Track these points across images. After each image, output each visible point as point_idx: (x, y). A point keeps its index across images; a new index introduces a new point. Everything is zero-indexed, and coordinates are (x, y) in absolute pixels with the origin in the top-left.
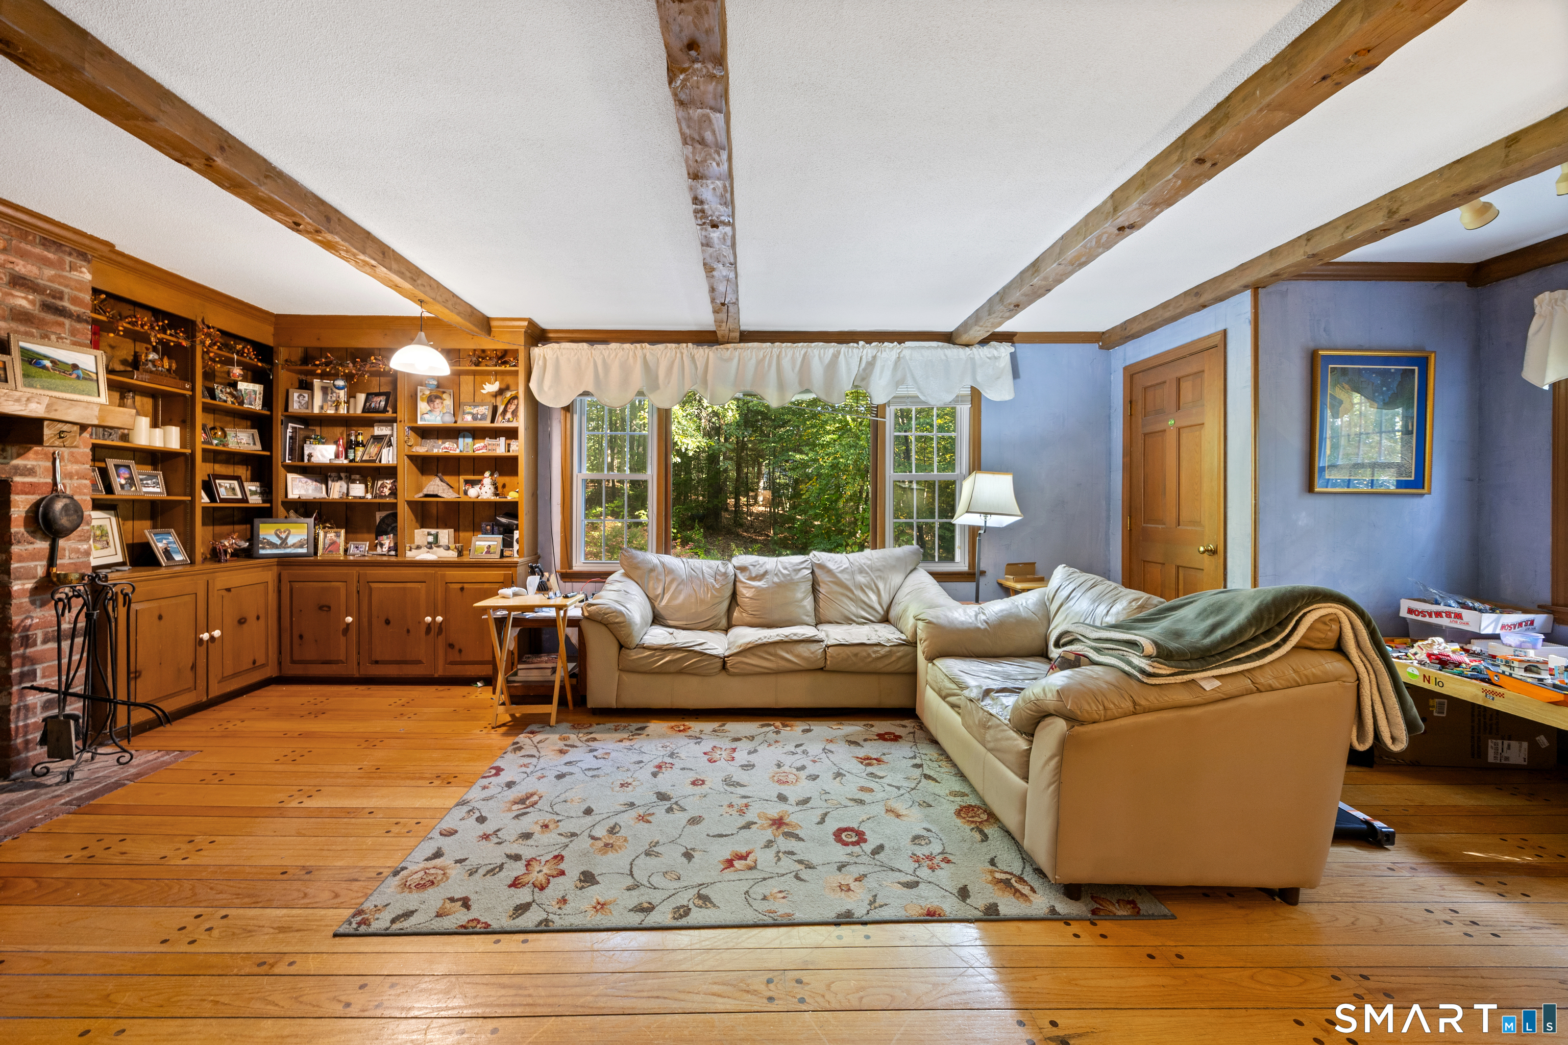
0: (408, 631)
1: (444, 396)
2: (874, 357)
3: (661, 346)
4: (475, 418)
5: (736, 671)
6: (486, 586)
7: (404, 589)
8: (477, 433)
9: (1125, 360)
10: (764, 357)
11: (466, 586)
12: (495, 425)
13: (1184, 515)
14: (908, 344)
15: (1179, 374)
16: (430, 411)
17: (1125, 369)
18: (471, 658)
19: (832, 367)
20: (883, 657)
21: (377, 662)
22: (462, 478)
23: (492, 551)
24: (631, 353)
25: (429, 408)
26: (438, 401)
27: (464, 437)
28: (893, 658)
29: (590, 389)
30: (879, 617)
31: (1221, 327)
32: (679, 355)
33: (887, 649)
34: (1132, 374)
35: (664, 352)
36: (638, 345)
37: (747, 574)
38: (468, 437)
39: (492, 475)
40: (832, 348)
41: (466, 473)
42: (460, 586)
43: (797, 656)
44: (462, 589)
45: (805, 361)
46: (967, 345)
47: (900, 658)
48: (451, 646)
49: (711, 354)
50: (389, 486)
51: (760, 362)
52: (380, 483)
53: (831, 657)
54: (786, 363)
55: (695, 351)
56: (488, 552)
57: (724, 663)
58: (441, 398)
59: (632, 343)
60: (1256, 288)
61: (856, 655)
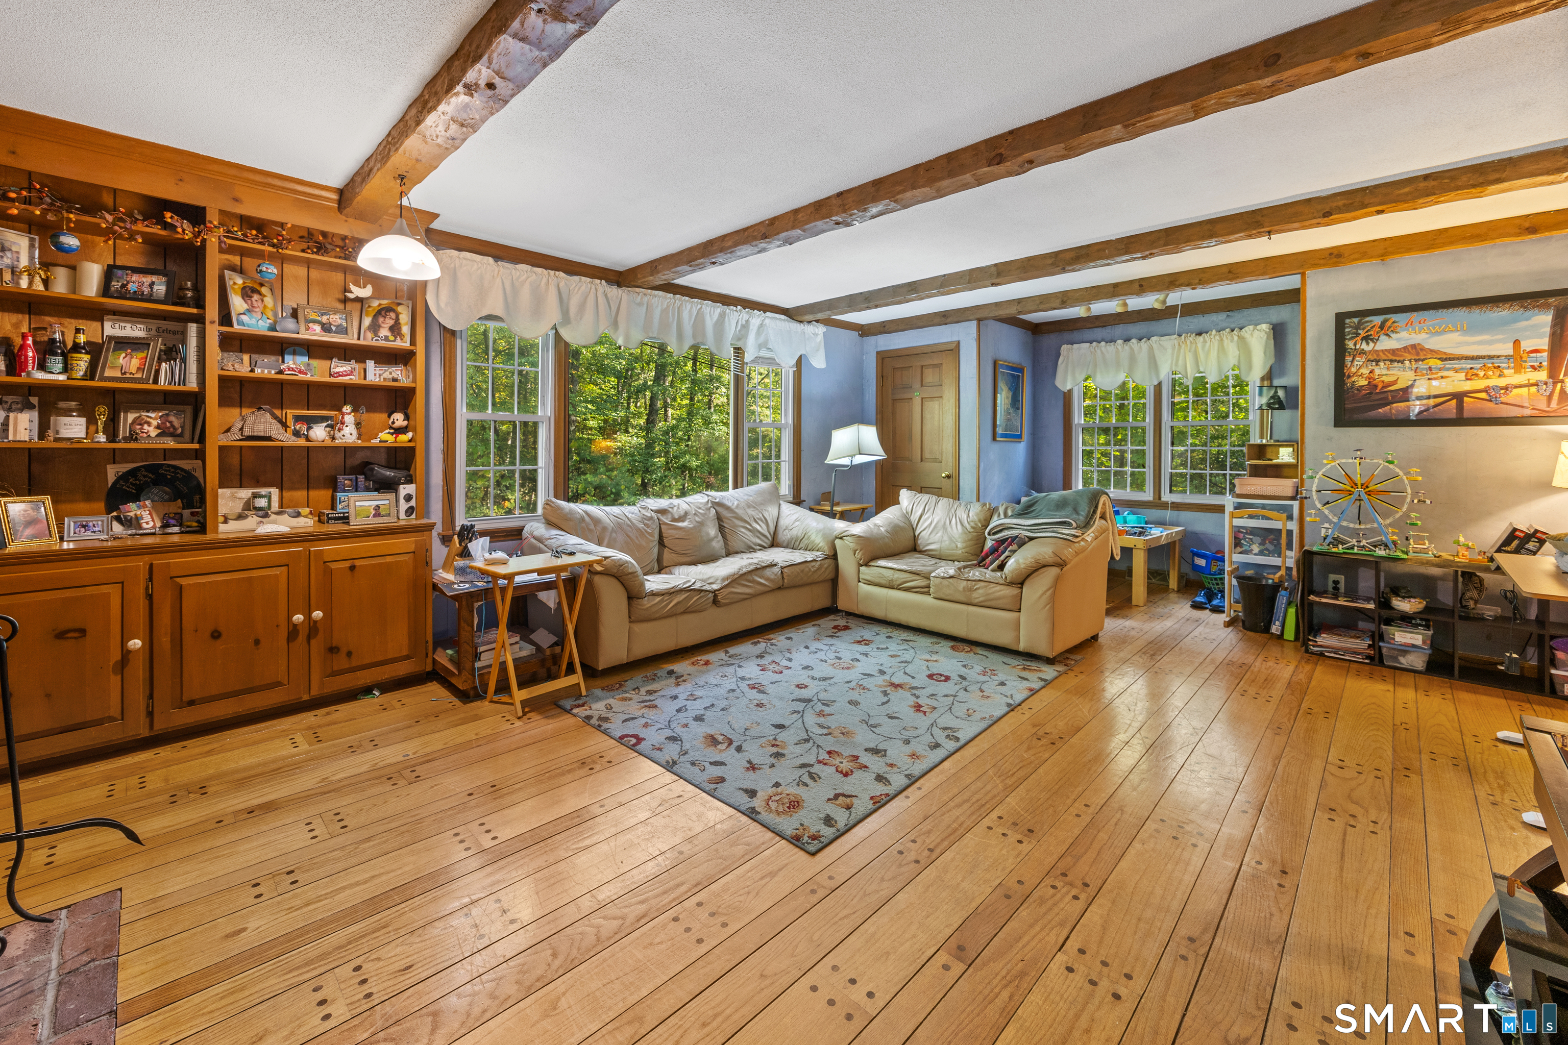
0: (257, 642)
1: (264, 290)
2: (747, 321)
3: (577, 278)
4: (326, 328)
5: (727, 601)
6: (388, 559)
7: (250, 579)
8: (313, 349)
9: (876, 347)
10: (668, 307)
11: (358, 563)
12: (361, 342)
13: (927, 455)
14: (768, 314)
15: (923, 364)
16: (248, 310)
17: (878, 353)
18: (367, 661)
19: (720, 324)
20: (818, 569)
21: (191, 703)
22: (290, 413)
23: (383, 513)
24: (544, 280)
25: (245, 306)
26: (256, 297)
27: (294, 353)
28: (823, 570)
29: (498, 312)
30: (769, 543)
31: (955, 339)
32: (593, 290)
33: (819, 563)
34: (883, 358)
35: (580, 285)
36: (552, 272)
37: (670, 516)
38: (301, 354)
39: (355, 410)
40: (719, 308)
41: (295, 405)
42: (347, 564)
43: (767, 579)
44: (352, 568)
45: (700, 314)
46: (801, 322)
47: (827, 568)
48: (333, 650)
49: (625, 296)
50: (155, 423)
51: (665, 311)
52: (131, 417)
53: (788, 576)
54: (685, 315)
55: (610, 290)
56: (377, 515)
57: (715, 596)
58: (259, 293)
59: (546, 269)
60: (979, 320)
61: (802, 571)
